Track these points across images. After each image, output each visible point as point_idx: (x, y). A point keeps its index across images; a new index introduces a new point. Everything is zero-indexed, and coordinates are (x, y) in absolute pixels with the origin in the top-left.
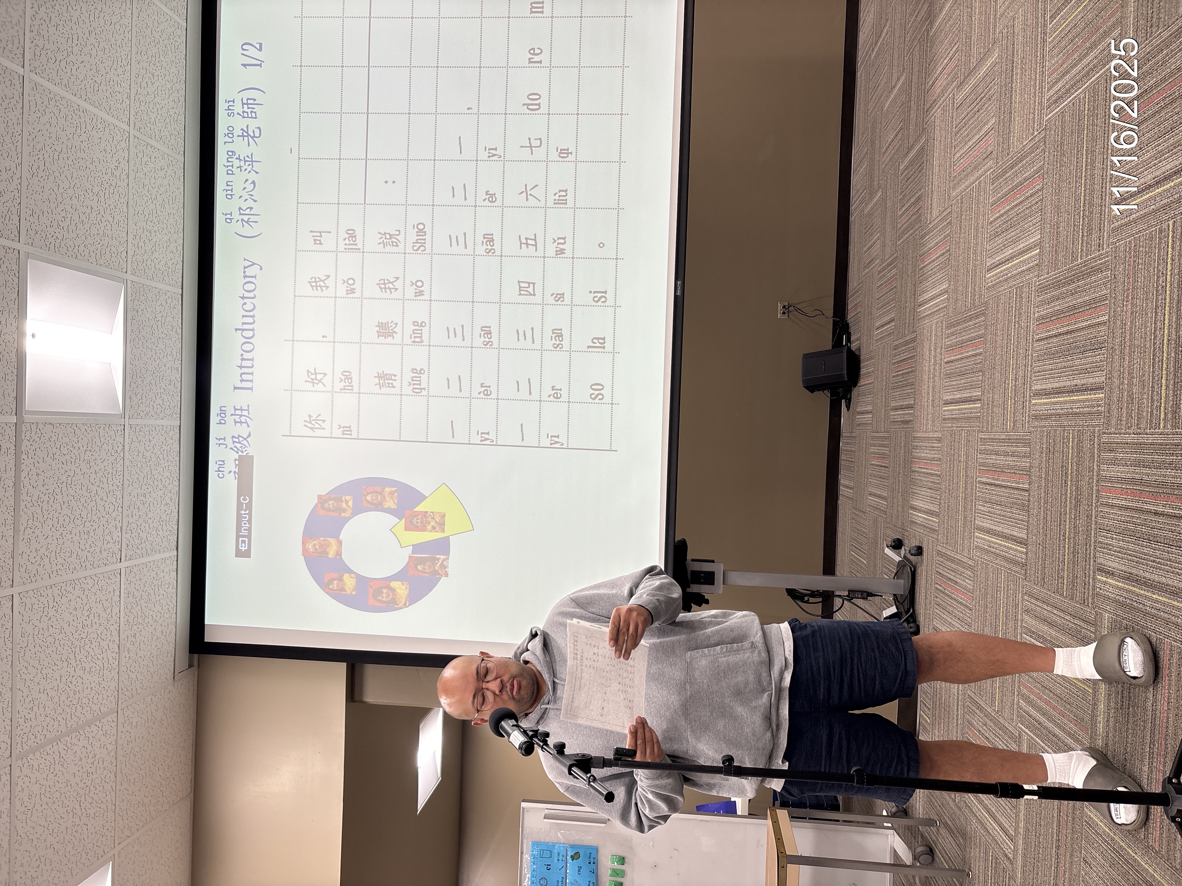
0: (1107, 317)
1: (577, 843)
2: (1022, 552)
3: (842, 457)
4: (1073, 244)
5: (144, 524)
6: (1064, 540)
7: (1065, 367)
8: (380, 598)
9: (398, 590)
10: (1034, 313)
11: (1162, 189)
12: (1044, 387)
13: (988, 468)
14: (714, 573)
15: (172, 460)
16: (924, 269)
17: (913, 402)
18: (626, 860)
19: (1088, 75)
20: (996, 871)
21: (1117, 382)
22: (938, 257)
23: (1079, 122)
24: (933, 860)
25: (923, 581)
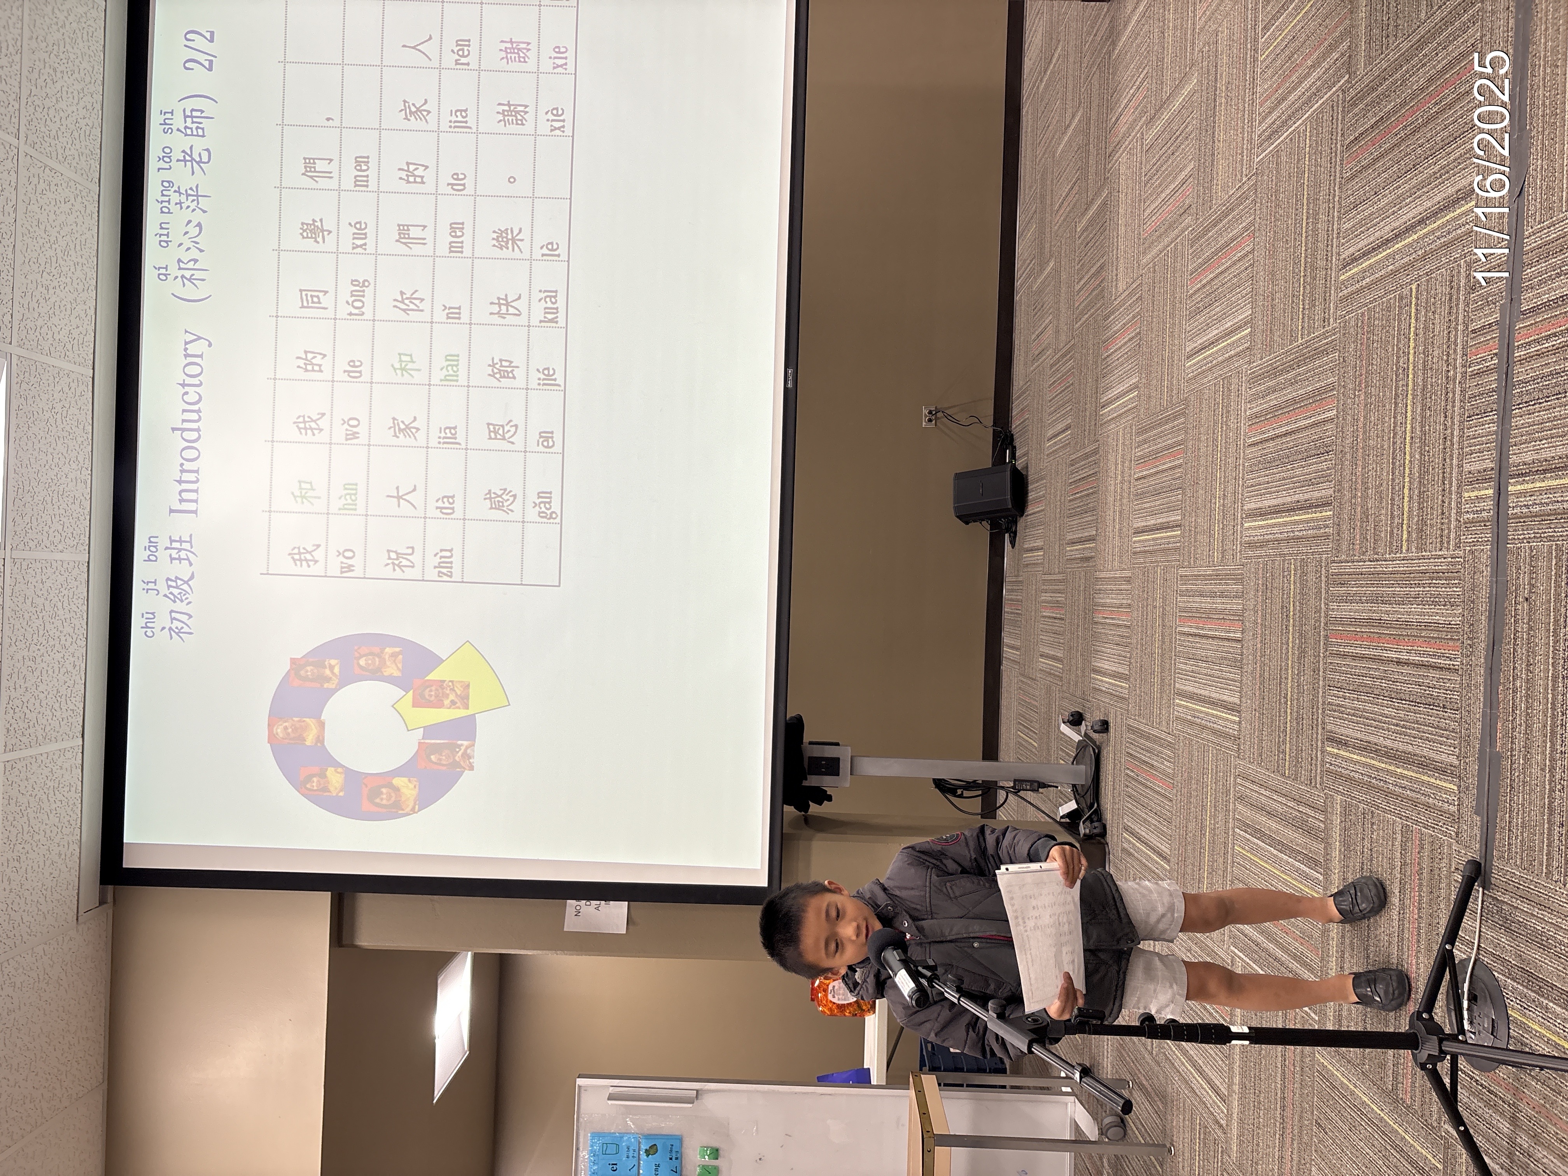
0: (1335, 412)
1: (653, 1132)
2: (1234, 722)
3: (1006, 609)
4: (1292, 320)
5: (32, 700)
6: (1286, 703)
7: (1284, 479)
8: (378, 800)
9: (404, 790)
10: (1245, 411)
11: (1403, 243)
12: (1259, 505)
13: (1190, 614)
14: (839, 759)
15: (76, 609)
16: (1108, 359)
17: (1094, 532)
18: (721, 1152)
19: (1310, 101)
20: (1205, 1144)
21: (1348, 495)
22: (1126, 343)
23: (1298, 162)
24: (1125, 1134)
25: (1110, 767)
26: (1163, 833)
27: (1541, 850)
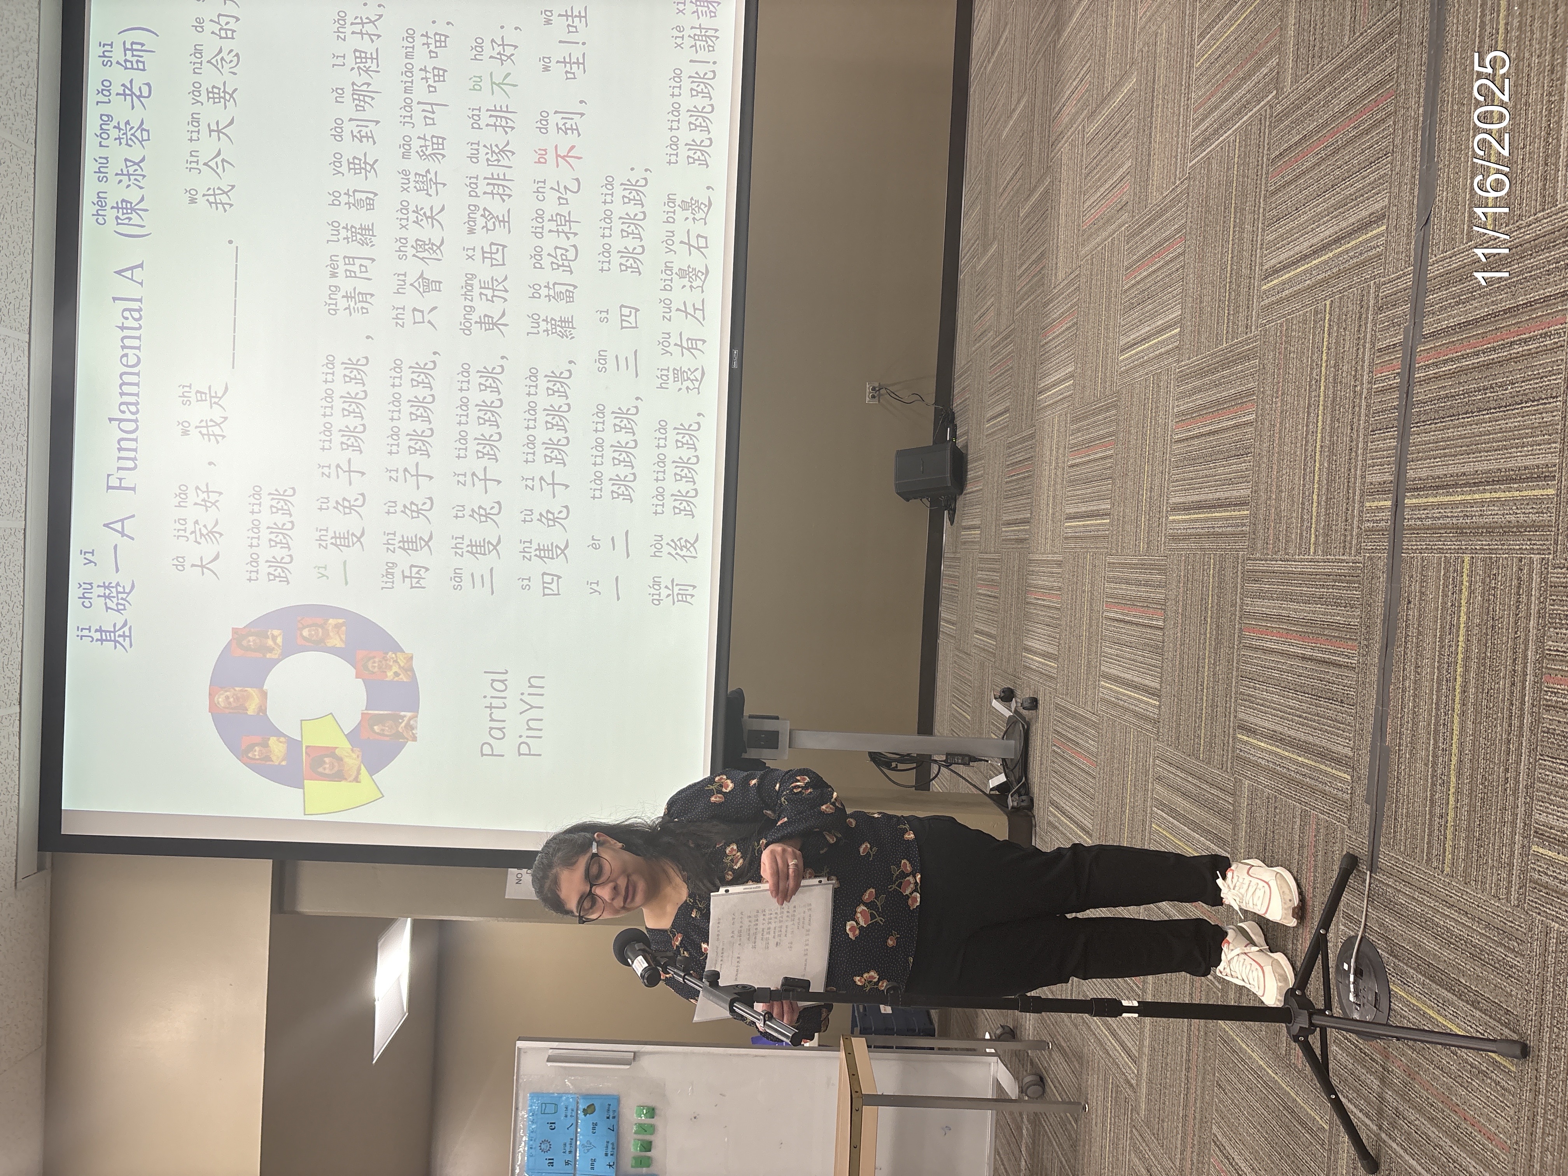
0: (1254, 416)
1: (592, 1092)
2: (1154, 706)
3: (944, 584)
4: (1218, 323)
6: (1202, 690)
7: (1206, 476)
8: (321, 770)
9: (346, 760)
10: (1173, 408)
11: (1320, 260)
12: (1183, 500)
13: (1117, 601)
14: (778, 732)
15: (13, 577)
16: (1046, 346)
17: (1029, 515)
18: (657, 1111)
19: (1240, 113)
20: (1116, 1101)
21: (1264, 497)
22: (1063, 332)
23: (1227, 172)
24: (1044, 1091)
25: (1039, 742)
26: (1086, 809)
27: (1423, 839)
